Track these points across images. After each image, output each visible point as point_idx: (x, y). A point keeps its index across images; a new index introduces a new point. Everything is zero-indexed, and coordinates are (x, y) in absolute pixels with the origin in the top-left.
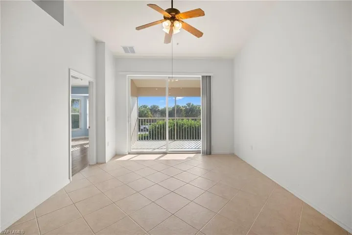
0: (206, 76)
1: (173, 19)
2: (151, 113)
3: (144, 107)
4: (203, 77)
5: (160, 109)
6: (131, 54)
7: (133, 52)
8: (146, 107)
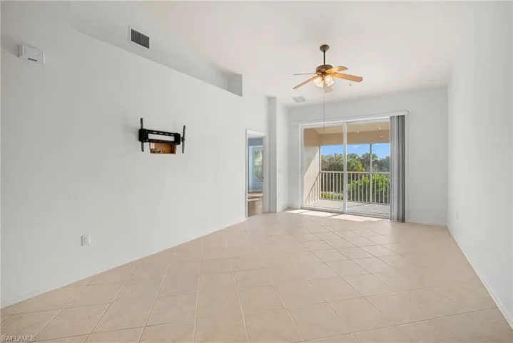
0: (398, 116)
1: (324, 74)
2: (363, 166)
3: (351, 157)
4: (391, 117)
5: (379, 159)
6: (304, 103)
7: (304, 100)
8: (355, 157)
